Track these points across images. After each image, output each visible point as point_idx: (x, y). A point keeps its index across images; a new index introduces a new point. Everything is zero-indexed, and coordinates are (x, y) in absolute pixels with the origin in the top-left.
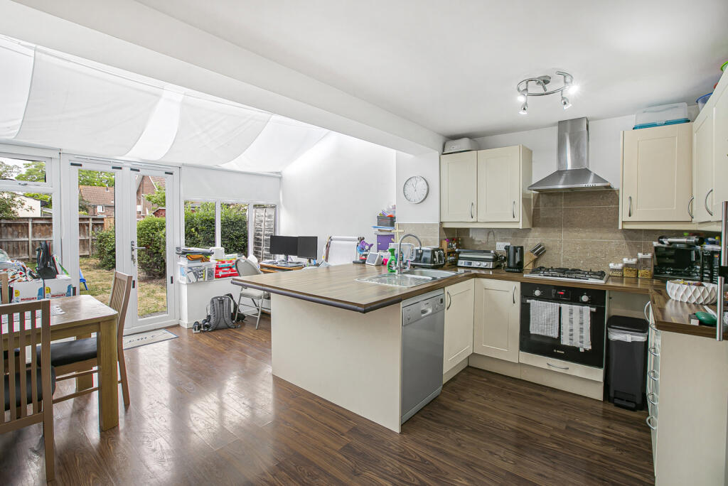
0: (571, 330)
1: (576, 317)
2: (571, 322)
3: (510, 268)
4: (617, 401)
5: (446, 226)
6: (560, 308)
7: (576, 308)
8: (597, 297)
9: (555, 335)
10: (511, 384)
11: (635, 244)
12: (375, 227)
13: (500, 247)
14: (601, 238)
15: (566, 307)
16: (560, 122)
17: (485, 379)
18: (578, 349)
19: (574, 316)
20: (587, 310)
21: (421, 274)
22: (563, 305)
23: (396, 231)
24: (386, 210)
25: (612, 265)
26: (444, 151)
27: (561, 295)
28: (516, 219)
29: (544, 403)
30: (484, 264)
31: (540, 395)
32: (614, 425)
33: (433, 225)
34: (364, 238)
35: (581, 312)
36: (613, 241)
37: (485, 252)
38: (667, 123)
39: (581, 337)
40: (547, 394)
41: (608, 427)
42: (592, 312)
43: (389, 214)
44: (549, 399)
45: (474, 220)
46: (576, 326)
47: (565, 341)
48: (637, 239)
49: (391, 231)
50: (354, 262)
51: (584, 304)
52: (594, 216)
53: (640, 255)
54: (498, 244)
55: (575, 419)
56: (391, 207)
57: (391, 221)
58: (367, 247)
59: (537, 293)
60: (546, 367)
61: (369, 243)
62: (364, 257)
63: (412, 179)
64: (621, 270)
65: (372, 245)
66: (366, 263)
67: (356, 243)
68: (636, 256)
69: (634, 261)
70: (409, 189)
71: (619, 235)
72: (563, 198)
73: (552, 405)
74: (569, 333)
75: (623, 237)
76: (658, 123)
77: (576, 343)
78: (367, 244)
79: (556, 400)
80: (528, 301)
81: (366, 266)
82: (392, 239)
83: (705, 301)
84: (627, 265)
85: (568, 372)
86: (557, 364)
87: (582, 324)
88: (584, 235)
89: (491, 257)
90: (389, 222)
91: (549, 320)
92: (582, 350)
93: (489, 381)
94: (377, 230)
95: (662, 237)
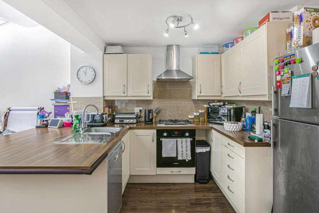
0: (182, 151)
1: (184, 144)
2: (182, 147)
3: (147, 122)
4: (200, 181)
5: (107, 98)
6: (177, 141)
7: (184, 140)
8: (192, 133)
9: (175, 155)
10: (153, 188)
11: (198, 106)
12: (52, 100)
13: (137, 110)
14: (184, 104)
15: (179, 140)
16: (168, 45)
17: (140, 189)
18: (186, 160)
19: (183, 144)
20: (189, 140)
21: (96, 131)
22: (178, 139)
23: (71, 102)
24: (61, 87)
25: (190, 117)
26: (105, 52)
27: (176, 134)
28: (149, 95)
29: (174, 193)
30: (131, 121)
31: (170, 189)
32: (206, 194)
33: (98, 98)
34: (43, 108)
35: (186, 141)
36: (190, 105)
37: (132, 113)
38: (212, 53)
39: (187, 154)
40: (172, 187)
41: (204, 196)
42: (191, 141)
43: (65, 91)
44: (175, 190)
45: (125, 95)
46: (184, 149)
47: (180, 158)
48: (198, 104)
49: (66, 102)
50: (37, 127)
51: (187, 137)
52: (181, 93)
53: (200, 111)
54: (135, 108)
55: (190, 197)
56: (66, 86)
57: (67, 96)
58: (47, 115)
59: (165, 134)
60: (170, 173)
61: (49, 112)
62: (45, 122)
63: (84, 68)
64: (193, 119)
65: (50, 113)
66: (49, 126)
67: (36, 112)
68: (198, 112)
69: (198, 114)
70: (81, 73)
71: (191, 102)
72: (168, 84)
73: (177, 193)
74: (181, 153)
75: (193, 103)
76: (209, 52)
77: (185, 158)
78: (46, 112)
79: (177, 189)
80: (161, 139)
81: (48, 128)
82: (68, 108)
83: (237, 130)
84: (195, 116)
85: (181, 173)
86: (175, 170)
87: (187, 147)
88: (177, 102)
89: (135, 116)
90: (65, 96)
91: (172, 148)
92: (187, 161)
93: (142, 190)
94: (54, 102)
95: (209, 103)
